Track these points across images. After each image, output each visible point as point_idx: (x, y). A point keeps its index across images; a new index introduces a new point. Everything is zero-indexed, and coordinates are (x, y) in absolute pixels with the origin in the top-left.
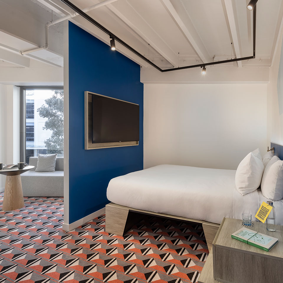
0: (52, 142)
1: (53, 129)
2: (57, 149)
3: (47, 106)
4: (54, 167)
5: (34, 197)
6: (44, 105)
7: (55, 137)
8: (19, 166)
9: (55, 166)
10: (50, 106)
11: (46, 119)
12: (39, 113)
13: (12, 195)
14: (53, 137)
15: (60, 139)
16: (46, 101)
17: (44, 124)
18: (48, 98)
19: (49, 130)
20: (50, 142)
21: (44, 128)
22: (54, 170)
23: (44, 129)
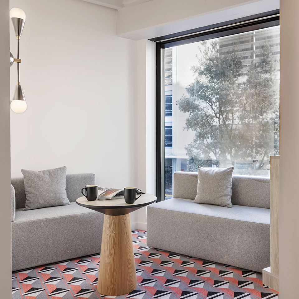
0: (195, 148)
1: (195, 129)
2: (201, 158)
3: (188, 95)
4: (229, 195)
5: (180, 255)
6: (184, 95)
7: (198, 141)
8: (126, 193)
9: (231, 194)
10: (192, 94)
11: (187, 115)
12: (178, 106)
13: (113, 260)
14: (195, 141)
15: (205, 144)
16: (186, 89)
17: (185, 122)
18: (189, 84)
19: (190, 130)
20: (192, 147)
21: (184, 128)
22: (230, 202)
23: (185, 130)
